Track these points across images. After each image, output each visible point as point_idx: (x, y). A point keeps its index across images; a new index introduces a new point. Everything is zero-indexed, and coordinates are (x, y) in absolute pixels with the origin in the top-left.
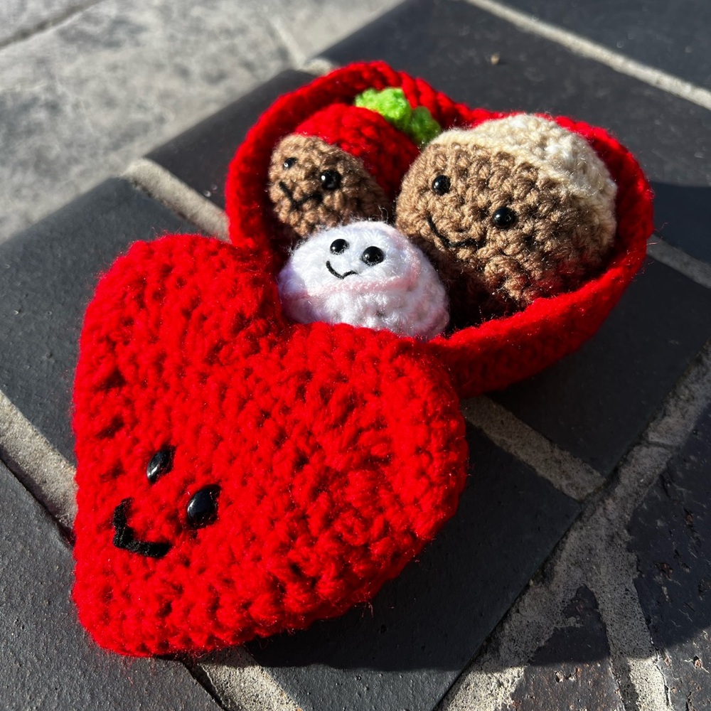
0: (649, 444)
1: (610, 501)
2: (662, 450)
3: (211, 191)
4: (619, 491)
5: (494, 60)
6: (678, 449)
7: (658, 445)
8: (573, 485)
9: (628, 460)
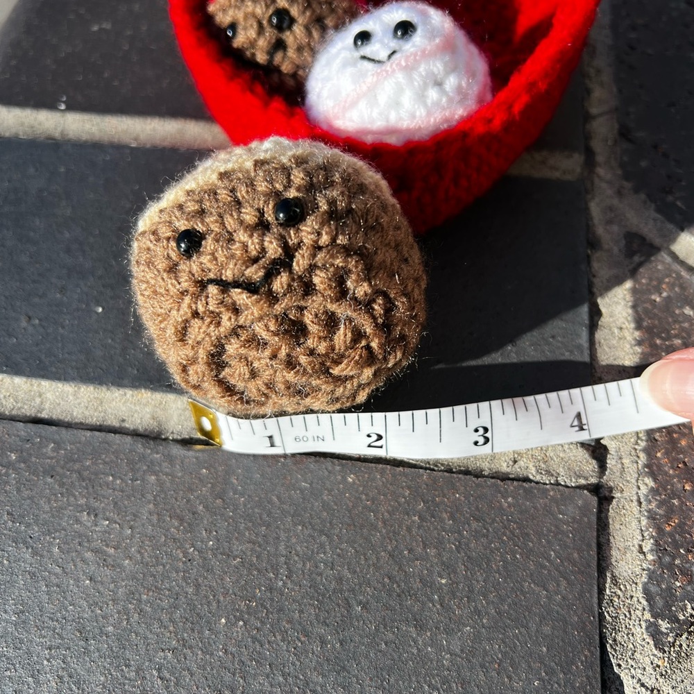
0: (594, 118)
1: (599, 168)
2: (607, 116)
3: (64, 102)
6: (617, 110)
7: (600, 114)
8: (564, 173)
9: (588, 137)
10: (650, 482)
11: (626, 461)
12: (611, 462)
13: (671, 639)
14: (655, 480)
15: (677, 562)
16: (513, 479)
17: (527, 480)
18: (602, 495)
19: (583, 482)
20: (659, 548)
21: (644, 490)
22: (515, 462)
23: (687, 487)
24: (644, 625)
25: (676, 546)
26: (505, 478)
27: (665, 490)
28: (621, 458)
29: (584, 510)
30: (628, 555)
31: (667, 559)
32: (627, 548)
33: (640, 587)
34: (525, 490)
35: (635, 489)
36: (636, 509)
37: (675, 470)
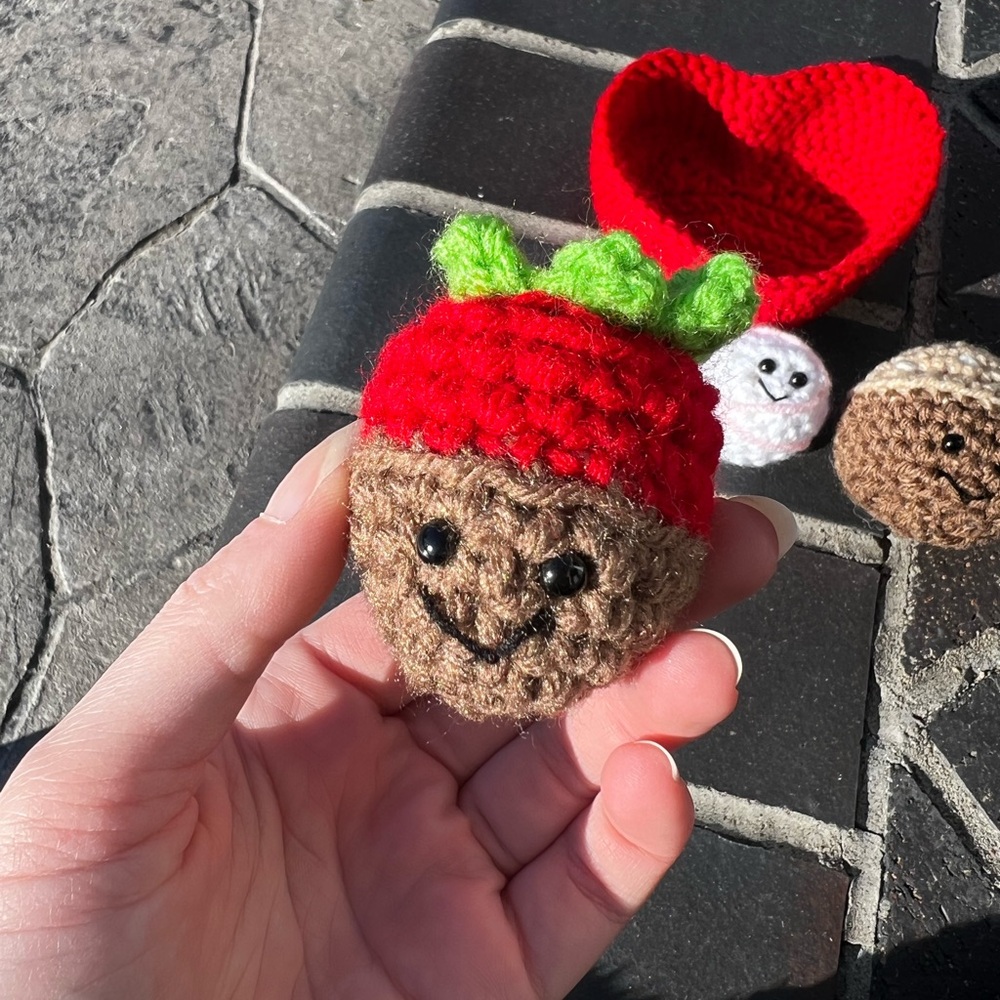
0: (918, 277)
1: (915, 324)
2: (929, 277)
3: (480, 191)
4: (917, 316)
6: (939, 273)
7: (923, 275)
8: (888, 323)
9: (910, 295)
10: (918, 570)
11: (903, 553)
12: (892, 552)
13: (916, 669)
14: (922, 569)
15: (928, 624)
16: (824, 552)
17: (833, 554)
18: (884, 572)
19: (871, 561)
20: (916, 613)
21: (912, 574)
22: (826, 541)
23: (944, 578)
24: (900, 658)
25: (930, 614)
26: (818, 550)
27: (928, 577)
28: (900, 550)
29: (871, 580)
30: (896, 614)
31: (922, 621)
32: (895, 610)
33: (901, 635)
34: (832, 561)
35: (907, 572)
36: (905, 586)
37: (937, 564)
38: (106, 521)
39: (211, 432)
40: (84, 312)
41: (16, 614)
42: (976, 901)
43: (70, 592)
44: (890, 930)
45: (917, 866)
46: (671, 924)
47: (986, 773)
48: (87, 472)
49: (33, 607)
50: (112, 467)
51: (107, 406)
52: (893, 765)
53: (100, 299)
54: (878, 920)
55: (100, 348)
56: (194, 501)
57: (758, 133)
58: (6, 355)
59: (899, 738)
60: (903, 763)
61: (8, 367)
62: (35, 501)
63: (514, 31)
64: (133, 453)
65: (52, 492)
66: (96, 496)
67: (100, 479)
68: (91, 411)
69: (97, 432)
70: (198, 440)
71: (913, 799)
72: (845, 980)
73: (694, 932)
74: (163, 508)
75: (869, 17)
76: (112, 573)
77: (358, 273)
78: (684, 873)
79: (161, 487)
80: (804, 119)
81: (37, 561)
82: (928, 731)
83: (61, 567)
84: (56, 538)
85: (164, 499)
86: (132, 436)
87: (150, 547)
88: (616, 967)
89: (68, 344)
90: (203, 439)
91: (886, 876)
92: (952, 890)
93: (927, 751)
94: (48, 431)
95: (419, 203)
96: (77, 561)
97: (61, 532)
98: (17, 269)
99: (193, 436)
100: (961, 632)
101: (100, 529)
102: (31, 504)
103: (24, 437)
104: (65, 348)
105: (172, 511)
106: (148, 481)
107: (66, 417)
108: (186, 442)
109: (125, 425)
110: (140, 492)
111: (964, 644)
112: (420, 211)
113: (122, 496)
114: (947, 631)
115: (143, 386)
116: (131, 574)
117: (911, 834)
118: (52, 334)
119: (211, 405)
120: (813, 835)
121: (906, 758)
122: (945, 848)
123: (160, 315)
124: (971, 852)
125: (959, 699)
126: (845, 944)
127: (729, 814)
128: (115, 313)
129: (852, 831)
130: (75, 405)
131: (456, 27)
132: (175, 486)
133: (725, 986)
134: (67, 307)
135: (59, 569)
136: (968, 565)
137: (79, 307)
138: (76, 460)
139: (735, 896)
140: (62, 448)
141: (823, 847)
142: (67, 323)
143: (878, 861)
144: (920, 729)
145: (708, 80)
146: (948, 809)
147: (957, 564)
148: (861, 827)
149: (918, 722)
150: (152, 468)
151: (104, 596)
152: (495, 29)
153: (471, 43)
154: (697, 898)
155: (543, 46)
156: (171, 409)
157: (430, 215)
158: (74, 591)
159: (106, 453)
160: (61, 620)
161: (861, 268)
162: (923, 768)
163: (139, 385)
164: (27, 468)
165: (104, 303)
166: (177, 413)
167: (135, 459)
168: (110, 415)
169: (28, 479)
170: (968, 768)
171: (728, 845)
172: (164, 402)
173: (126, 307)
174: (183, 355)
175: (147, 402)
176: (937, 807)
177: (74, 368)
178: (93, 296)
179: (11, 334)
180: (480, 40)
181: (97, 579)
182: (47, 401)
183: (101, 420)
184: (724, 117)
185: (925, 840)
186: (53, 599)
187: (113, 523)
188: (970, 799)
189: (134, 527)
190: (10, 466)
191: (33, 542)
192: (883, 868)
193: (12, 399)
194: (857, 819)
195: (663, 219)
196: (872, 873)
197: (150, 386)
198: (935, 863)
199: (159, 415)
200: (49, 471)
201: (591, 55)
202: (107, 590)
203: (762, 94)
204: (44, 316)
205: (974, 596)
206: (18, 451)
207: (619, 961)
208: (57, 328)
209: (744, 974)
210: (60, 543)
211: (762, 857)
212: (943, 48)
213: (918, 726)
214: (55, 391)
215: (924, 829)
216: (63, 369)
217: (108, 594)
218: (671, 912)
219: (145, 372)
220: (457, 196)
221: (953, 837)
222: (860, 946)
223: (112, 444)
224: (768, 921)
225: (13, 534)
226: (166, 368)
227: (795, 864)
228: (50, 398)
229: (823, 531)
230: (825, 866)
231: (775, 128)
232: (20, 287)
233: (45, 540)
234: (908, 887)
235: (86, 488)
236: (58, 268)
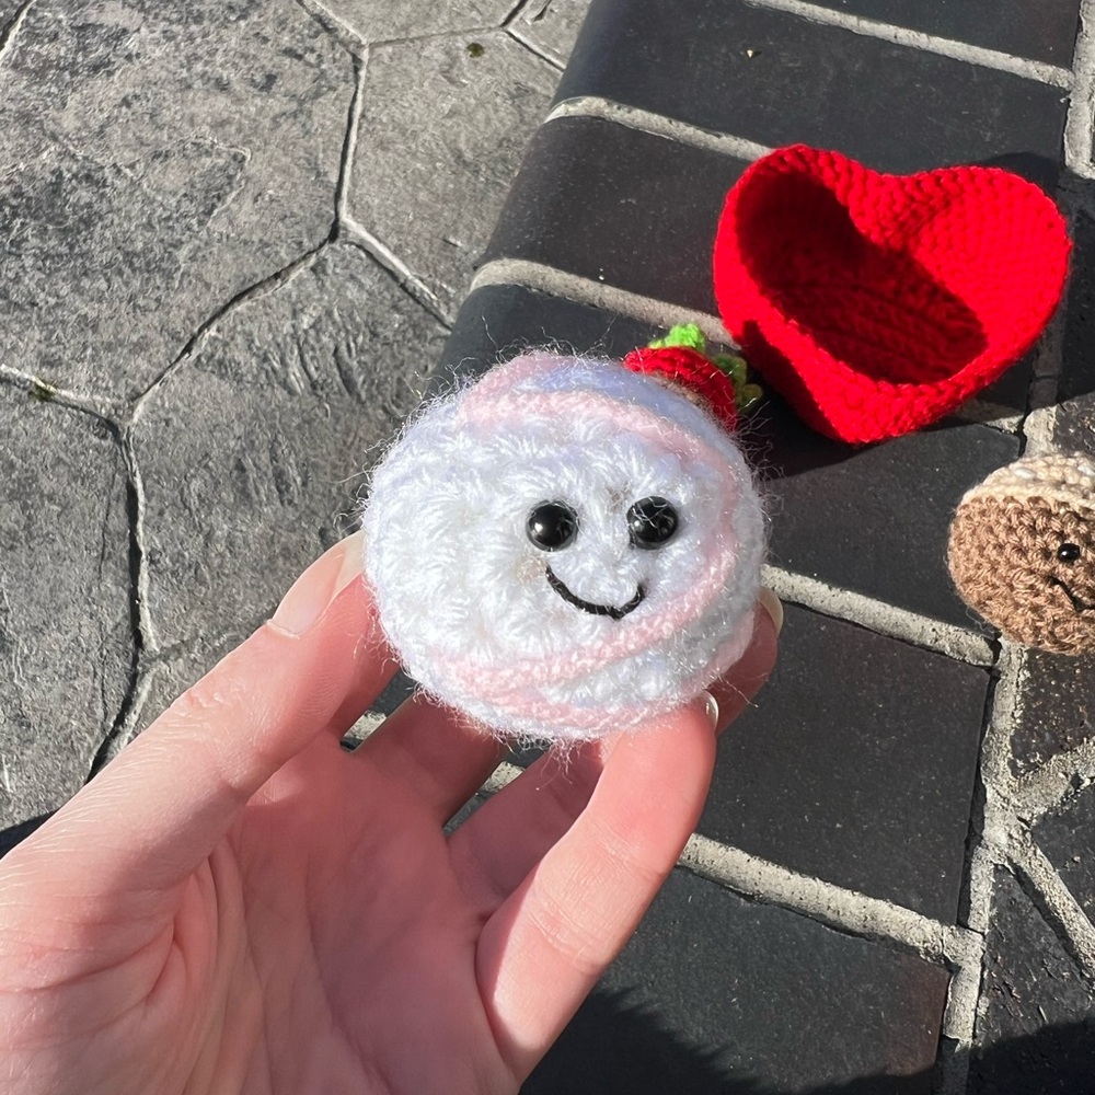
0: (1038, 379)
2: (1049, 380)
3: (602, 274)
5: (750, 53)
6: (1060, 376)
7: (1043, 377)
9: (1029, 397)
10: (1028, 674)
11: (1014, 657)
12: (1002, 655)
13: (1022, 772)
14: (1031, 673)
15: (1036, 728)
16: (934, 652)
17: (943, 653)
18: (994, 675)
19: (981, 663)
20: (1023, 717)
21: (1022, 678)
22: (936, 640)
23: (1053, 683)
24: (1006, 760)
25: (1038, 718)
26: (929, 649)
27: (1037, 681)
28: (1010, 654)
29: (980, 682)
30: (1004, 717)
31: (1030, 725)
32: (1003, 713)
33: (1008, 738)
34: (942, 660)
35: (1016, 676)
36: (1014, 689)
37: (1047, 669)
38: (196, 579)
39: (304, 495)
40: (178, 366)
41: (103, 669)
42: (1074, 1003)
43: (157, 650)
44: (988, 1028)
45: (1017, 965)
46: (773, 1009)
47: (1088, 879)
48: (177, 529)
49: (121, 664)
50: (203, 525)
51: (200, 462)
52: (996, 865)
53: (195, 353)
54: (976, 1016)
55: (194, 404)
56: (284, 564)
57: (884, 229)
58: (99, 406)
59: (1004, 840)
60: (1006, 864)
61: (100, 418)
62: (125, 556)
63: (639, 111)
64: (225, 512)
65: (142, 549)
66: (186, 554)
67: (191, 537)
68: (183, 467)
69: (189, 487)
70: (290, 502)
71: (1015, 900)
72: (942, 1073)
73: (795, 1017)
74: (254, 570)
75: (997, 112)
76: (201, 633)
77: (478, 350)
78: (787, 960)
79: (253, 548)
80: (931, 218)
81: (125, 617)
82: (1032, 834)
83: (149, 623)
84: (145, 594)
85: (255, 560)
86: (224, 494)
87: (239, 609)
88: (717, 1047)
89: (162, 397)
90: (296, 501)
91: (985, 974)
92: (1051, 990)
93: (1030, 854)
94: (139, 486)
95: (540, 282)
96: (166, 619)
97: (150, 589)
98: (112, 318)
99: (287, 497)
100: (1068, 738)
101: (190, 588)
102: (121, 559)
103: (116, 490)
104: (159, 402)
105: (262, 573)
106: (239, 542)
107: (158, 472)
108: (278, 504)
109: (217, 483)
110: (231, 552)
111: (1071, 750)
112: (541, 290)
113: (213, 555)
114: (1054, 736)
115: (236, 444)
116: (220, 634)
117: (1012, 935)
118: (146, 386)
119: (306, 468)
120: (915, 928)
121: (1010, 860)
122: (1045, 950)
123: (255, 372)
124: (1070, 955)
125: (1064, 804)
126: (943, 1037)
127: (832, 905)
128: (210, 368)
129: (954, 927)
130: (167, 460)
131: (579, 104)
132: (265, 547)
133: (824, 1071)
134: (162, 359)
135: (148, 626)
136: (1078, 671)
137: (173, 360)
138: (167, 515)
139: (836, 985)
140: (153, 503)
141: (924, 942)
142: (161, 376)
143: (978, 959)
144: (1024, 832)
145: (838, 176)
146: (1050, 912)
147: (1067, 670)
148: (962, 924)
149: (1023, 824)
150: (244, 529)
151: (192, 656)
152: (619, 108)
153: (595, 122)
154: (799, 984)
155: (667, 128)
156: (264, 469)
157: (552, 296)
158: (162, 648)
159: (198, 510)
160: (148, 678)
161: (981, 379)
162: (1026, 870)
163: (232, 443)
164: (118, 521)
165: (199, 357)
166: (270, 473)
167: (226, 519)
168: (203, 471)
169: (118, 533)
170: (1072, 873)
171: (832, 934)
172: (257, 461)
173: (221, 363)
174: (278, 414)
175: (240, 460)
176: (1039, 909)
177: (167, 422)
178: (188, 349)
179: (104, 385)
180: (603, 119)
181: (185, 639)
182: (139, 456)
183: (193, 476)
184: (851, 213)
185: (1026, 940)
186: (140, 656)
187: (203, 583)
188: (1072, 904)
189: (224, 587)
190: (101, 518)
191: (122, 597)
192: (984, 966)
193: (105, 451)
194: (959, 917)
195: (787, 319)
196: (972, 969)
197: (244, 444)
198: (1035, 965)
199: (252, 475)
200: (140, 526)
201: (715, 139)
202: (196, 650)
203: (891, 194)
204: (138, 367)
205: (1082, 703)
206: (109, 504)
207: (721, 1041)
208: (151, 381)
209: (842, 1061)
210: (149, 600)
211: (864, 948)
212: (1071, 145)
213: (1022, 828)
214: (147, 445)
215: (1025, 930)
216: (156, 422)
217: (196, 654)
218: (773, 996)
219: (239, 430)
220: (577, 277)
221: (1054, 939)
222: (957, 1040)
223: (203, 501)
224: (869, 1010)
225: (103, 589)
226: (260, 426)
227: (897, 957)
228: (143, 453)
229: (934, 630)
230: (926, 960)
231: (902, 225)
232: (115, 337)
233: (134, 595)
234: (1007, 985)
235: (176, 546)
236: (154, 319)
